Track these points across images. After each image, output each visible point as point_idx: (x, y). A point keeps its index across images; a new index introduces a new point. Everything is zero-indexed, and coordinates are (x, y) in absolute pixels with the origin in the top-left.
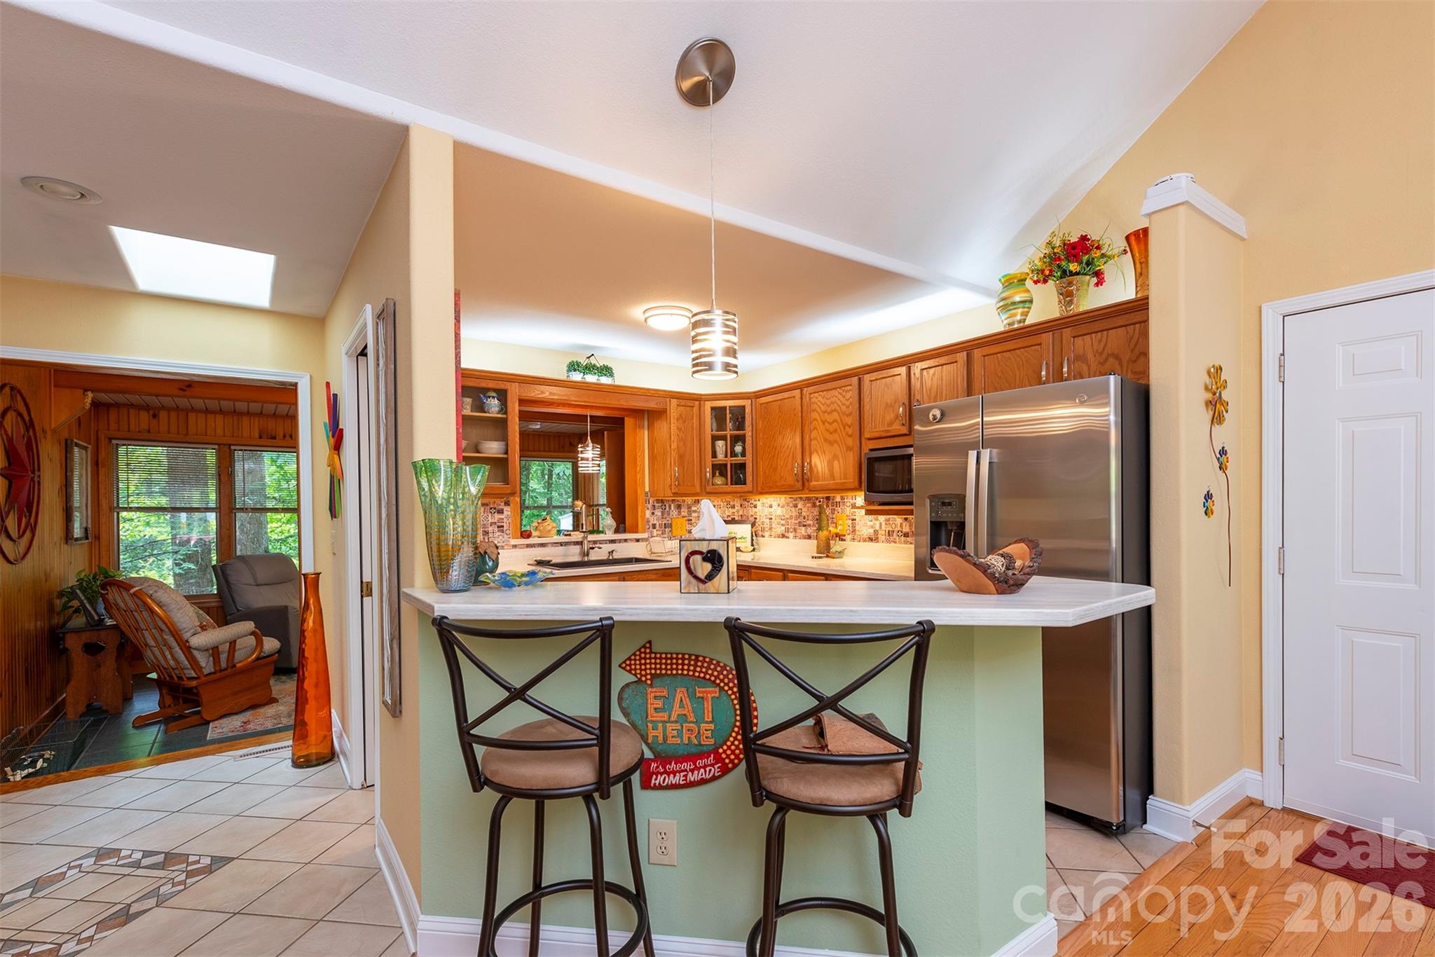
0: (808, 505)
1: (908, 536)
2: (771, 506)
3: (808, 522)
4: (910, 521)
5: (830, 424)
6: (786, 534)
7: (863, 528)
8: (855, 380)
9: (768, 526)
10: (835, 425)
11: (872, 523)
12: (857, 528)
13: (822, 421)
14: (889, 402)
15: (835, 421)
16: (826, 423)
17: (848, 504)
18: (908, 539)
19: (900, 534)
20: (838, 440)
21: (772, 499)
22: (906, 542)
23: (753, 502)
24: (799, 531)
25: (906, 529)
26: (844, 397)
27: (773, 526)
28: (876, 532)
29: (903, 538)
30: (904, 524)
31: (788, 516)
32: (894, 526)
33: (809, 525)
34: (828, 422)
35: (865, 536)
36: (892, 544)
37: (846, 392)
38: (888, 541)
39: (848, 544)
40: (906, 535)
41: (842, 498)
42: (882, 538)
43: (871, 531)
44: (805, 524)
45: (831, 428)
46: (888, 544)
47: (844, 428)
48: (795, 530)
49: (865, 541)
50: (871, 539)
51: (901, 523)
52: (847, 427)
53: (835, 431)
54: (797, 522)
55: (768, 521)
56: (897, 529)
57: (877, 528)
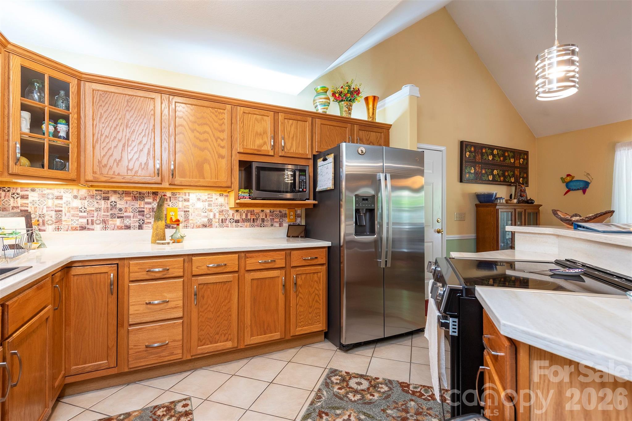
0: (125, 198)
1: (239, 222)
2: (60, 198)
3: (126, 214)
4: (241, 212)
5: (200, 133)
6: (88, 227)
7: (196, 217)
8: (229, 107)
9: (54, 219)
10: (206, 136)
11: (206, 214)
12: (190, 218)
13: (190, 128)
15: (205, 132)
16: (195, 132)
17: (181, 199)
18: (239, 224)
19: (232, 221)
20: (209, 147)
21: (62, 191)
22: (237, 226)
23: (19, 191)
24: (110, 222)
25: (237, 217)
26: (216, 116)
27: (64, 218)
28: (210, 220)
29: (234, 224)
30: (235, 214)
31: (93, 209)
32: (226, 216)
33: (129, 217)
34: (197, 131)
35: (199, 224)
36: (225, 228)
37: (219, 113)
38: (221, 226)
39: (182, 231)
40: (237, 221)
41: (173, 194)
42: (215, 222)
43: (206, 220)
44: (122, 215)
45: (201, 137)
46: (222, 229)
47: (217, 141)
48: (104, 222)
49: (199, 227)
50: (205, 226)
51: (233, 214)
52: (219, 140)
53: (206, 140)
54: (109, 214)
55: (53, 213)
56: (229, 218)
57: (211, 216)
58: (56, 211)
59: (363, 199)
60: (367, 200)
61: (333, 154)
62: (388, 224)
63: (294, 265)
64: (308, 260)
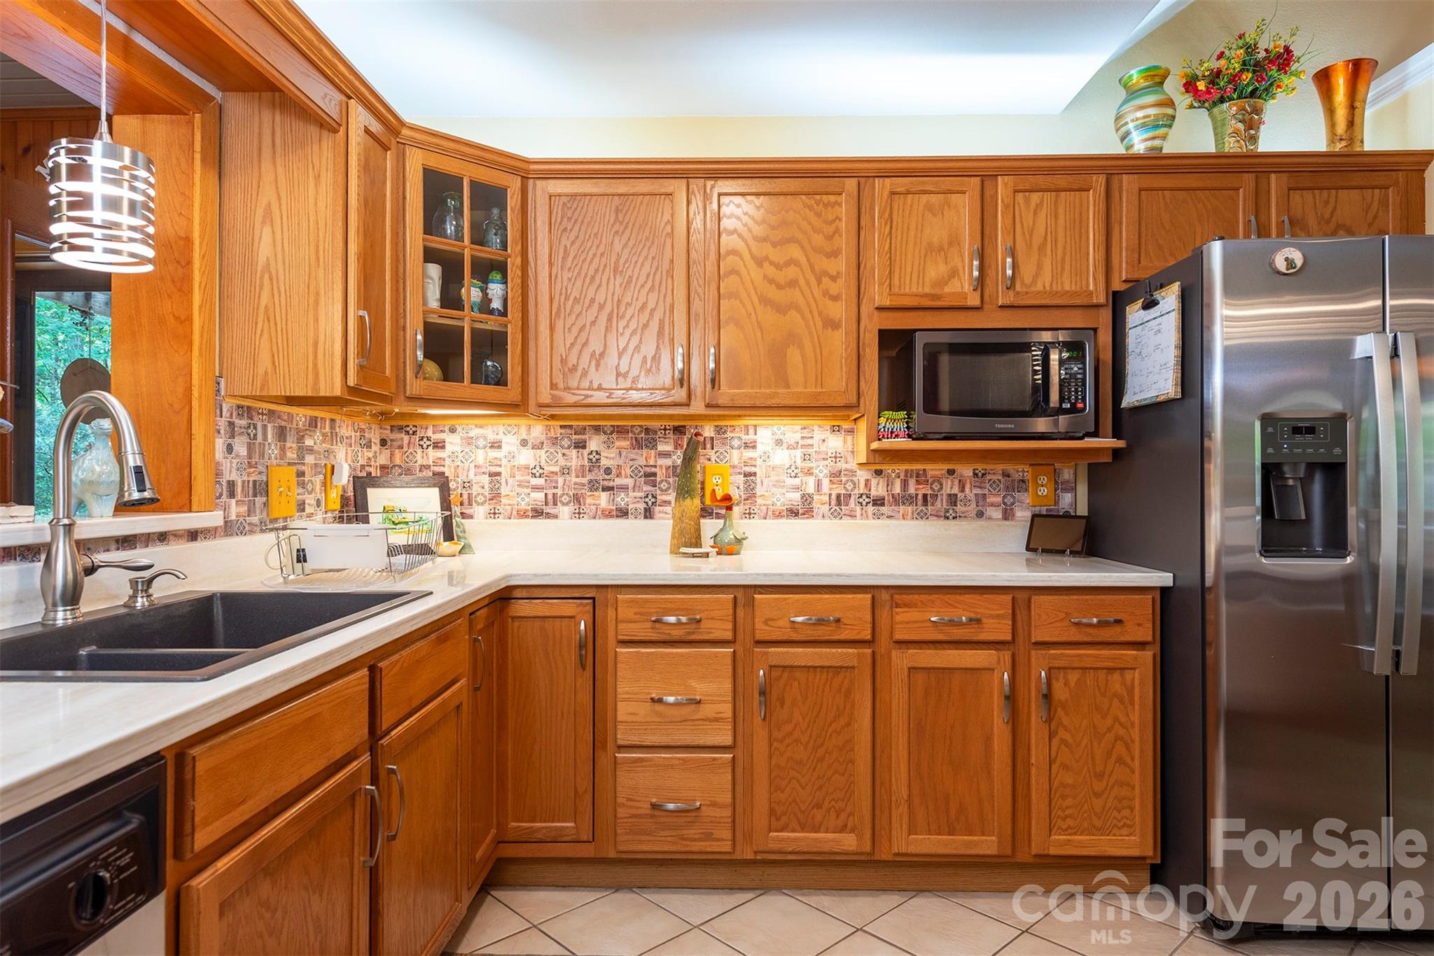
0: (618, 444)
1: (883, 504)
2: (496, 445)
3: (618, 481)
4: (889, 476)
5: (778, 266)
6: (547, 510)
7: (774, 490)
8: (851, 184)
9: (487, 492)
10: (792, 272)
11: (797, 481)
12: (759, 490)
13: (753, 257)
14: (935, 240)
15: (791, 262)
16: (766, 264)
17: (736, 443)
18: (884, 509)
19: (864, 500)
20: (801, 300)
21: (501, 429)
22: (878, 516)
23: (430, 433)
24: (589, 501)
25: (878, 489)
26: (819, 215)
27: (504, 490)
28: (807, 499)
29: (870, 508)
30: (874, 482)
31: (556, 469)
32: (850, 486)
33: (624, 488)
34: (772, 263)
35: (779, 506)
36: (846, 521)
37: (826, 206)
38: (836, 515)
39: (740, 525)
40: (879, 502)
41: (719, 430)
42: (821, 504)
43: (797, 496)
44: (611, 484)
45: (781, 277)
46: (837, 521)
47: (819, 281)
48: (577, 499)
49: (779, 515)
50: (793, 513)
51: (867, 481)
52: (825, 280)
53: (793, 283)
54: (585, 481)
55: (486, 479)
56: (856, 491)
57: (811, 489)
58: (491, 475)
59: (1297, 430)
60: (1311, 430)
61: (1178, 283)
62: (1402, 517)
63: (1040, 639)
64: (1090, 625)
